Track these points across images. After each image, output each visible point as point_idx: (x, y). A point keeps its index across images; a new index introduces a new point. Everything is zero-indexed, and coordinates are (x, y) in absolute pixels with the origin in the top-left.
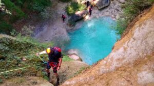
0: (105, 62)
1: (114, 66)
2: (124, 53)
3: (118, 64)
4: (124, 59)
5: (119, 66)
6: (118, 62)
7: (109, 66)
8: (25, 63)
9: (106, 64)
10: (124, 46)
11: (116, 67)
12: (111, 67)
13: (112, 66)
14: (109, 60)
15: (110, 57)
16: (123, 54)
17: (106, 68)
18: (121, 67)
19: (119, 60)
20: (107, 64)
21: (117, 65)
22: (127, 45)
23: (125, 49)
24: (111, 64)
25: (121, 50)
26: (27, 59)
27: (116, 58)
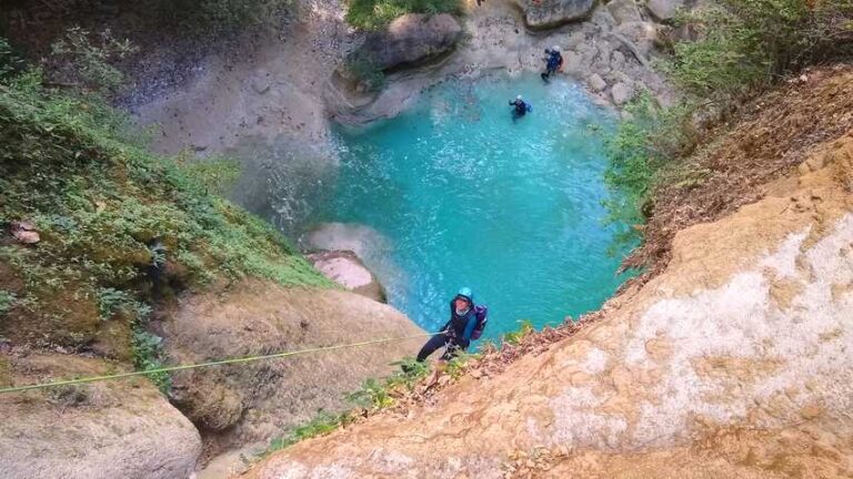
0: (596, 359)
1: (677, 406)
2: (768, 318)
3: (710, 399)
4: (770, 364)
5: (723, 414)
6: (712, 385)
7: (635, 399)
8: (31, 260)
9: (606, 379)
10: (770, 261)
11: (693, 419)
12: (648, 409)
13: (656, 401)
14: (635, 355)
15: (645, 331)
16: (763, 329)
17: (604, 410)
18: (737, 432)
19: (720, 364)
20: (621, 378)
21: (702, 409)
22: (799, 263)
23: (779, 292)
24: (647, 386)
25: (743, 292)
26: (43, 236)
27: (694, 347)
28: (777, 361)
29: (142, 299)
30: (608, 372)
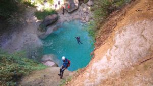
0: (88, 74)
1: (99, 79)
2: (108, 63)
3: (103, 76)
4: (109, 69)
5: (105, 78)
6: (103, 74)
7: (94, 79)
9: (90, 77)
10: (106, 54)
11: (102, 80)
12: (96, 80)
13: (97, 79)
14: (93, 72)
15: (93, 68)
16: (107, 65)
17: (91, 82)
18: (107, 80)
19: (103, 71)
20: (92, 76)
21: (102, 78)
22: (110, 54)
23: (108, 59)
24: (95, 77)
25: (104, 59)
27: (99, 69)
28: (110, 69)
29: (14, 82)
30: (90, 76)
